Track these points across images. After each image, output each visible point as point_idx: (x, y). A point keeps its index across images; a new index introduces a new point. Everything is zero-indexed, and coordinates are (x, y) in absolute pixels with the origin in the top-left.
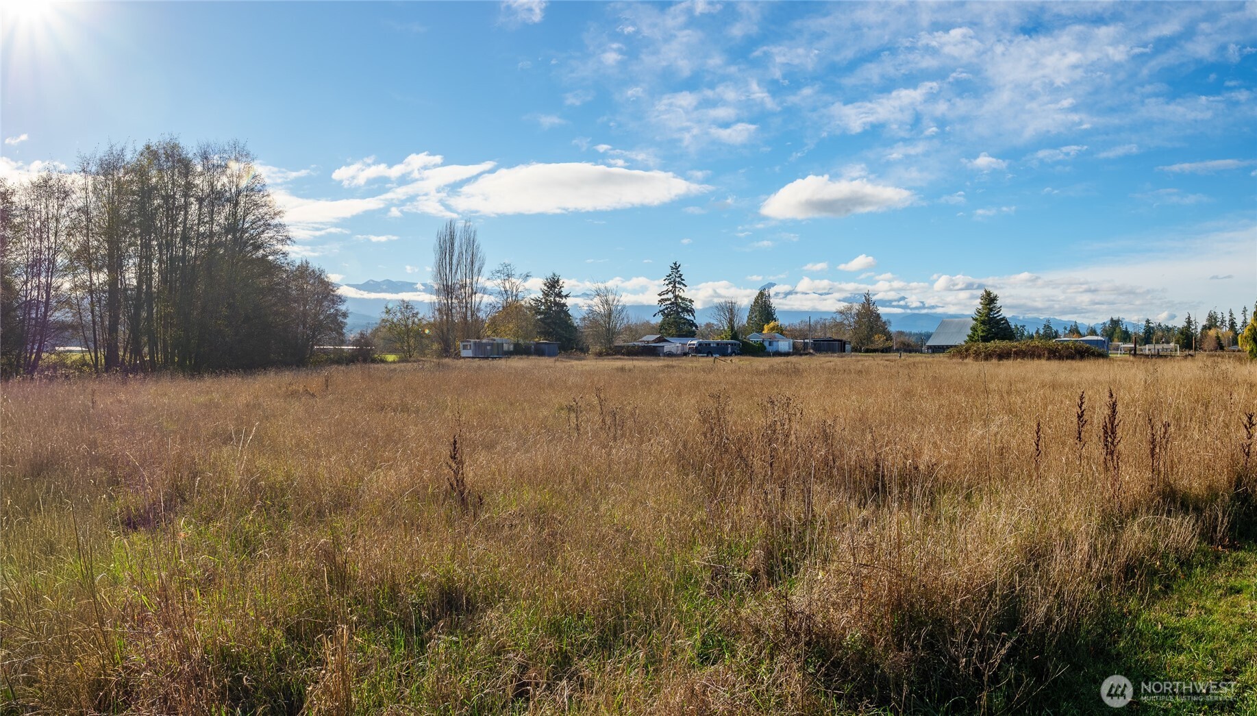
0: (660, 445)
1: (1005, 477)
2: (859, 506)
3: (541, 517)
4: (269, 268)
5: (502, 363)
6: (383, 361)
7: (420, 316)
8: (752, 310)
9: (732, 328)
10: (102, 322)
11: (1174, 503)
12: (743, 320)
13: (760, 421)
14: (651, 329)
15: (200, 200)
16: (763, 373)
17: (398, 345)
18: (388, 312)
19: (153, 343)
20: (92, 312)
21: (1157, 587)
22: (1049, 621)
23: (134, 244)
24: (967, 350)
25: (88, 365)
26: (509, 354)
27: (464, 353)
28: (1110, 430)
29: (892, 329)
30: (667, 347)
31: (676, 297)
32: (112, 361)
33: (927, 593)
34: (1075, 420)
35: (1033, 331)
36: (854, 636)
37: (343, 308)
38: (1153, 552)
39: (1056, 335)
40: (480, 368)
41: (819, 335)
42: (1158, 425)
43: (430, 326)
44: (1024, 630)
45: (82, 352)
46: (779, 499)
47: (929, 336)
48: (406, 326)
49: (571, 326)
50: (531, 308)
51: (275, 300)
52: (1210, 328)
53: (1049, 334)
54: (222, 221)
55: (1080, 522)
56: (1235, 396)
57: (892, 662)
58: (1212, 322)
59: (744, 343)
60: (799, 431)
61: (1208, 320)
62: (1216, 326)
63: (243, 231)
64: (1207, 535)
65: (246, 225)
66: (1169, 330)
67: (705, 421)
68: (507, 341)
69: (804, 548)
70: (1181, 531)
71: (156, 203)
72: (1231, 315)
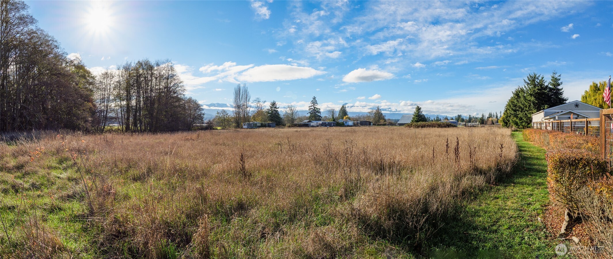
0: (308, 156)
1: (423, 165)
2: (375, 174)
4: (179, 100)
5: (257, 130)
6: (217, 129)
7: (229, 115)
8: (340, 112)
9: (333, 118)
10: (125, 117)
11: (478, 172)
12: (337, 115)
13: (342, 147)
14: (307, 118)
15: (156, 78)
16: (344, 132)
17: (221, 124)
18: (218, 113)
19: (141, 123)
20: (121, 113)
21: (472, 198)
22: (438, 210)
23: (135, 92)
24: (411, 125)
25: (120, 130)
26: (259, 127)
27: (244, 127)
28: (457, 150)
29: (386, 118)
30: (312, 124)
31: (315, 108)
32: (128, 129)
33: (398, 202)
34: (446, 146)
35: (433, 119)
36: (374, 216)
37: (203, 112)
38: (471, 187)
39: (440, 120)
40: (249, 131)
41: (362, 120)
42: (472, 148)
43: (234, 118)
44: (430, 213)
45: (118, 126)
46: (349, 173)
47: (398, 120)
48: (224, 118)
49: (280, 117)
50: (266, 112)
51: (181, 109)
52: (490, 118)
53: (438, 120)
54: (163, 84)
55: (447, 178)
56: (497, 138)
57: (387, 224)
58: (490, 116)
59: (337, 123)
60: (355, 151)
61: (489, 115)
62: (492, 117)
63: (170, 88)
64: (488, 181)
65: (171, 86)
66: (476, 118)
67: (324, 148)
68: (258, 123)
69: (357, 188)
70: (480, 180)
71: (142, 79)
72: (496, 114)
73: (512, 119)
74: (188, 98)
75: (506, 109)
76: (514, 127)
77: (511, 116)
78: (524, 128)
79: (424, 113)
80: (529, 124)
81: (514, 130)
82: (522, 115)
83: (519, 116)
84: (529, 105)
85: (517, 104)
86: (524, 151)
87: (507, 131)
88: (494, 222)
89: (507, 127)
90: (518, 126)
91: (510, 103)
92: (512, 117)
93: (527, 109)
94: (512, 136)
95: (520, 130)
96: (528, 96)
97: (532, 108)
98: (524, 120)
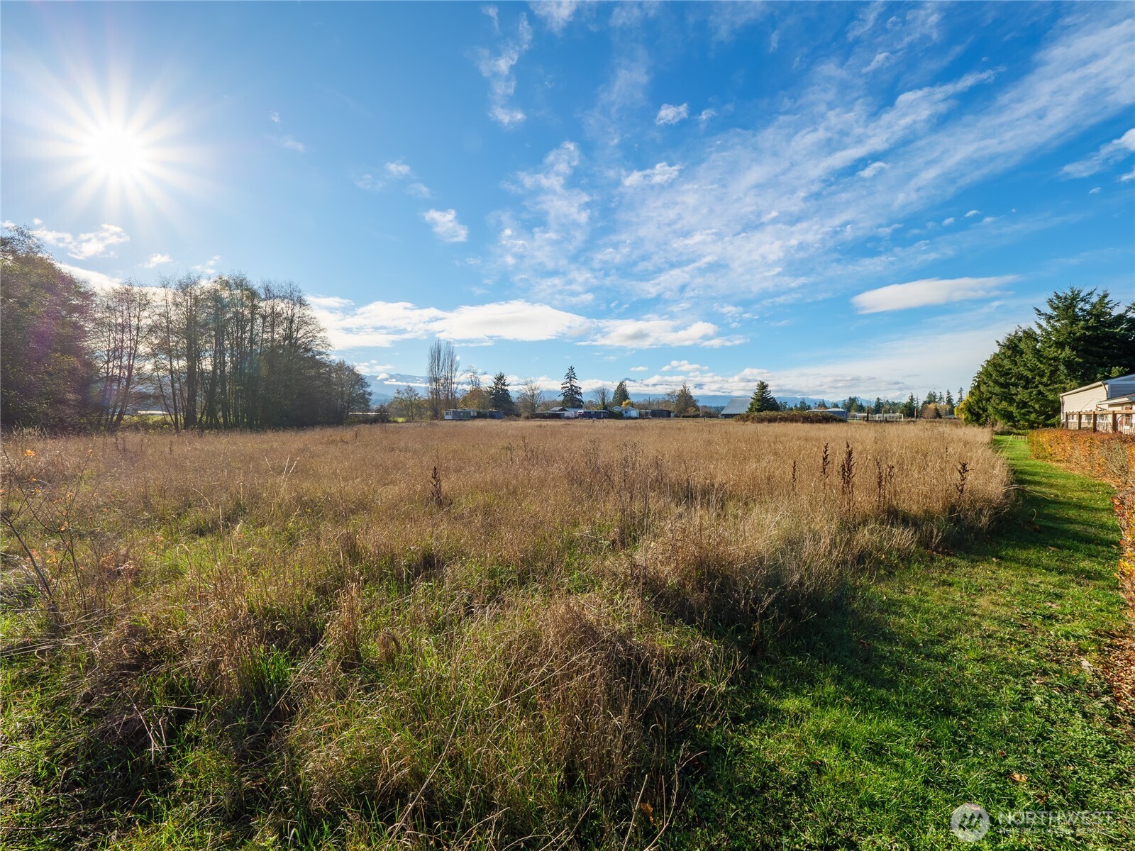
0: (557, 469)
1: (771, 493)
2: (677, 506)
3: (487, 510)
4: (322, 364)
5: (469, 423)
6: (395, 422)
7: (419, 395)
8: (615, 394)
9: (604, 403)
10: (182, 395)
11: (897, 519)
12: (610, 398)
13: (617, 456)
14: (558, 404)
15: (264, 317)
16: (622, 429)
17: (405, 412)
18: (399, 393)
19: (226, 409)
20: (173, 387)
21: (882, 572)
22: (801, 583)
23: (210, 342)
24: (747, 417)
25: (169, 424)
26: (474, 418)
27: (446, 417)
28: (847, 469)
29: (700, 404)
30: (566, 414)
31: (572, 386)
32: (190, 422)
33: (718, 559)
34: (821, 461)
35: (792, 406)
36: (673, 581)
37: (369, 390)
38: (880, 549)
39: (809, 408)
40: (456, 426)
41: (655, 407)
42: (884, 466)
43: (428, 401)
44: (785, 588)
45: (164, 415)
46: (628, 500)
47: (723, 408)
48: (410, 401)
49: (511, 402)
50: (487, 392)
51: (320, 384)
52: (929, 403)
53: (804, 406)
54: (281, 331)
55: (825, 526)
56: (950, 449)
57: (696, 598)
58: (932, 398)
59: (611, 412)
60: (642, 462)
61: (928, 397)
62: (935, 402)
63: (297, 339)
64: (924, 542)
65: (299, 336)
66: (894, 404)
67: (586, 455)
68: (473, 410)
69: (644, 529)
70: (903, 537)
71: (228, 316)
72: (949, 394)
73: (995, 405)
74: (337, 361)
75: (978, 382)
76: (1001, 425)
77: (991, 398)
78: (1032, 427)
79: (772, 395)
80: (1049, 417)
81: (999, 431)
82: (1027, 396)
83: (1017, 398)
84: (1051, 371)
85: (1010, 369)
86: (1030, 483)
87: (981, 435)
88: (939, 635)
89: (980, 425)
90: (1014, 422)
91: (990, 369)
92: (994, 400)
93: (1045, 380)
94: (995, 445)
95: (1020, 431)
96: (1050, 347)
97: (1062, 377)
98: (1034, 408)
